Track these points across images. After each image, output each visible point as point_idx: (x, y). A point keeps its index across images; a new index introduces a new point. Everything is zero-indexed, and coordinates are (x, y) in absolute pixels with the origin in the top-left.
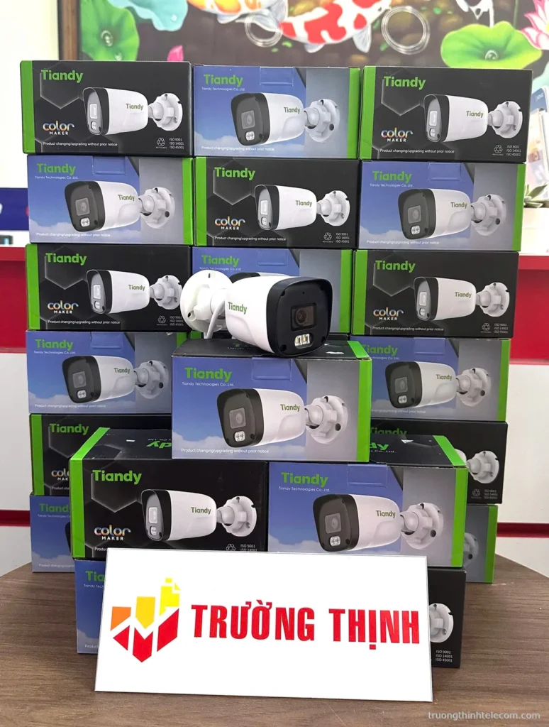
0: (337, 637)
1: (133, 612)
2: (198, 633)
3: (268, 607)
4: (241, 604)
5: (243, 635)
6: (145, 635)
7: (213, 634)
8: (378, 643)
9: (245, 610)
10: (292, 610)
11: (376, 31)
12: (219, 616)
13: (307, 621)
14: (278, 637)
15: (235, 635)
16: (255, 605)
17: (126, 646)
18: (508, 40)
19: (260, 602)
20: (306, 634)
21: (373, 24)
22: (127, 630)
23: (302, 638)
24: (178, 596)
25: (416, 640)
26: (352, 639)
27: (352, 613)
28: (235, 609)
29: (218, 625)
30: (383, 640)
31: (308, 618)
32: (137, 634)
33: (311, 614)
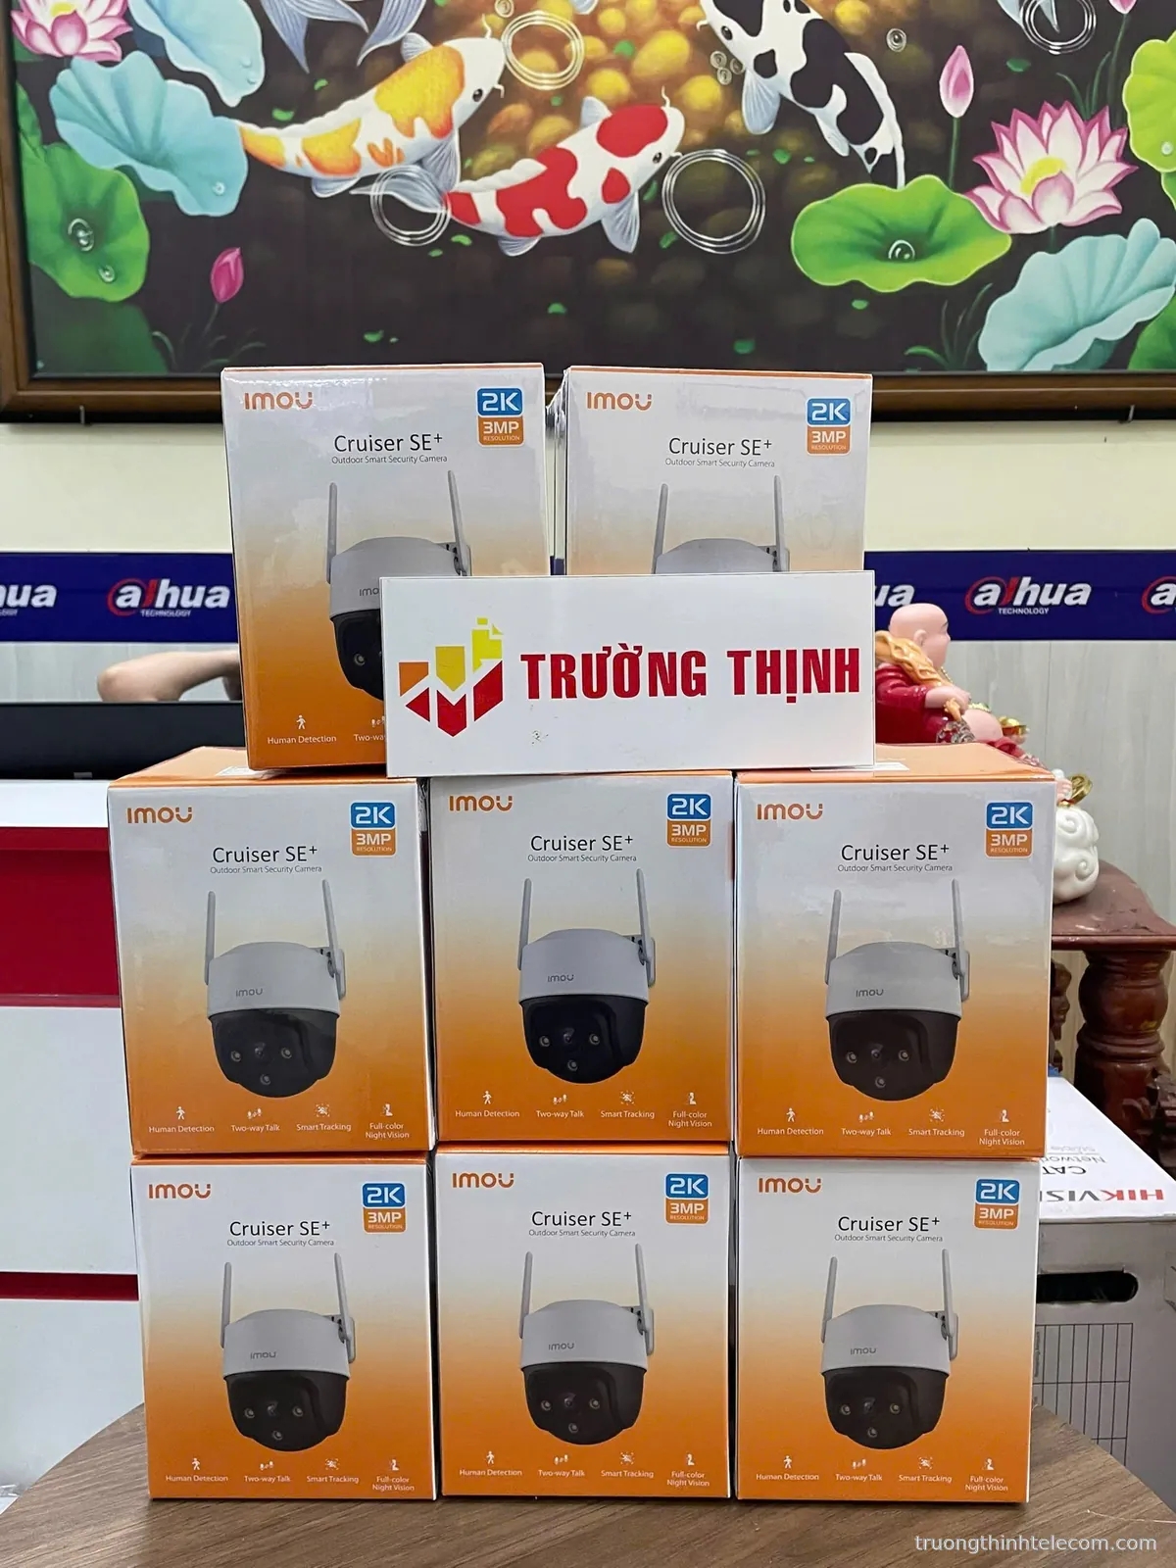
0: (739, 688)
1: (432, 668)
2: (534, 693)
3: (636, 652)
4: (596, 650)
5: (601, 693)
6: (453, 699)
7: (556, 694)
8: (800, 693)
10: (672, 656)
11: (650, 207)
12: (563, 669)
13: (695, 670)
14: (653, 692)
15: (588, 692)
16: (617, 650)
17: (426, 715)
18: (937, 216)
19: (624, 646)
20: (694, 687)
21: (643, 191)
22: (425, 694)
23: (688, 692)
24: (498, 642)
25: (854, 687)
26: (761, 690)
27: (761, 654)
28: (587, 658)
29: (563, 681)
30: (807, 689)
31: (697, 665)
32: (440, 697)
33: (701, 661)
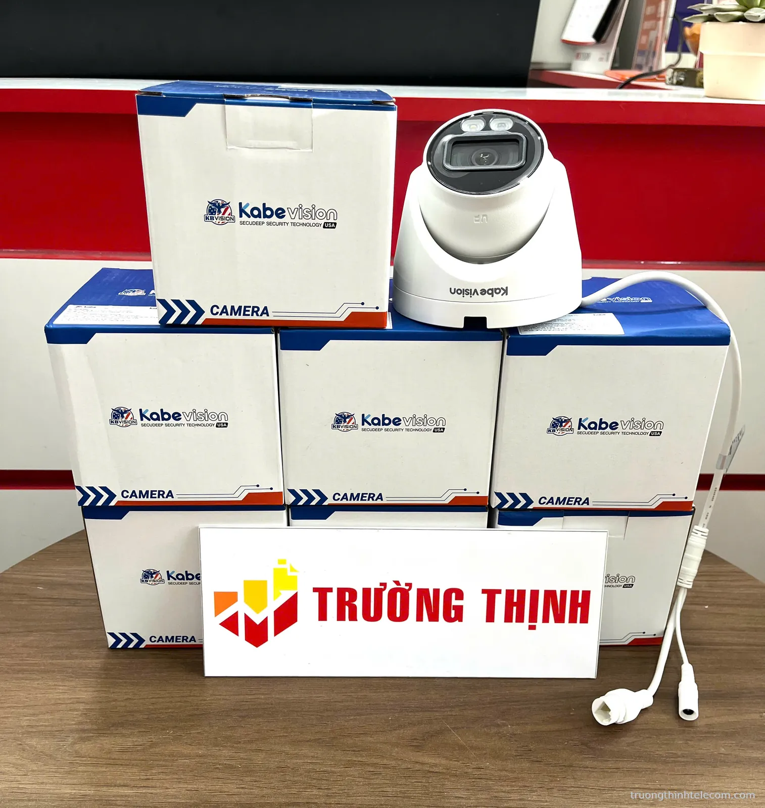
0: (490, 617)
1: (241, 597)
2: (323, 616)
3: (407, 588)
4: (374, 585)
5: (378, 617)
6: (258, 620)
7: (341, 617)
8: (539, 623)
9: (379, 592)
10: (436, 591)
12: (347, 599)
13: (455, 602)
14: (419, 618)
15: (366, 617)
16: (391, 586)
17: (236, 631)
19: (397, 583)
20: (453, 615)
22: (235, 616)
23: (448, 618)
24: (296, 577)
25: (584, 620)
26: (508, 619)
27: (510, 593)
28: (366, 592)
29: (347, 608)
30: (546, 620)
31: (457, 599)
32: (247, 618)
33: (460, 595)
